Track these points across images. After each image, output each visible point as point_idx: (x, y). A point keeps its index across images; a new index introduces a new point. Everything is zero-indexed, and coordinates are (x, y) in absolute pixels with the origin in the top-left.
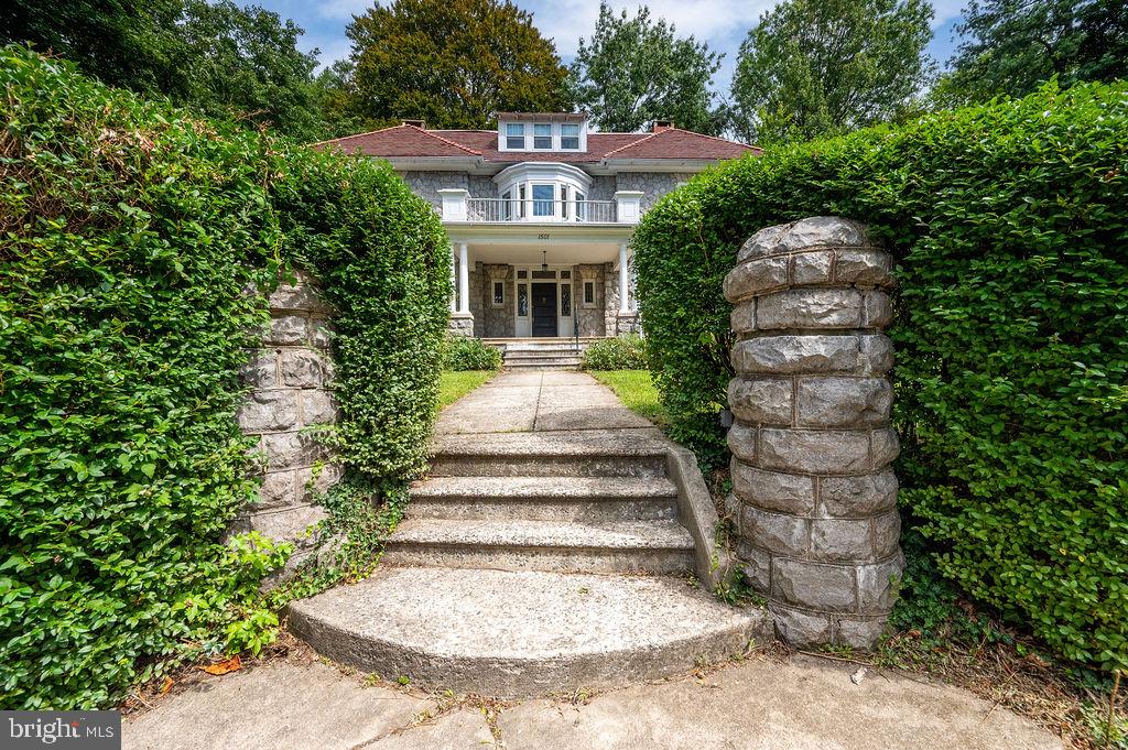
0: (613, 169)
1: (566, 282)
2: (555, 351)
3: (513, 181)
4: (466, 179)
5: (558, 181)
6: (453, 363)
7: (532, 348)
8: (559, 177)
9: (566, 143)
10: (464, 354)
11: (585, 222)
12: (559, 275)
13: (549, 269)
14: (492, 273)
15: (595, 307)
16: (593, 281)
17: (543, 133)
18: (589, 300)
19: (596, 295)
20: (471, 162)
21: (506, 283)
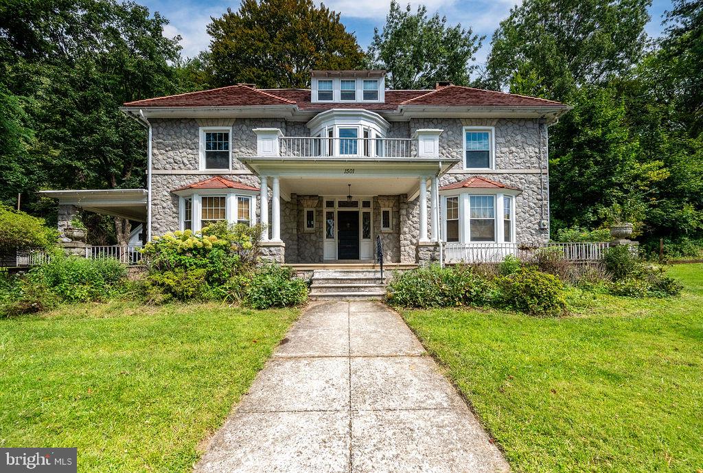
0: (407, 115)
1: (366, 210)
2: (359, 279)
3: (323, 126)
4: (284, 125)
5: (362, 125)
6: (256, 299)
7: (338, 276)
8: (362, 122)
9: (368, 95)
10: (268, 291)
11: (384, 157)
12: (360, 204)
13: (353, 200)
14: (305, 203)
15: (392, 232)
16: (389, 209)
17: (348, 88)
18: (386, 224)
19: (392, 221)
20: (288, 110)
21: (317, 211)
